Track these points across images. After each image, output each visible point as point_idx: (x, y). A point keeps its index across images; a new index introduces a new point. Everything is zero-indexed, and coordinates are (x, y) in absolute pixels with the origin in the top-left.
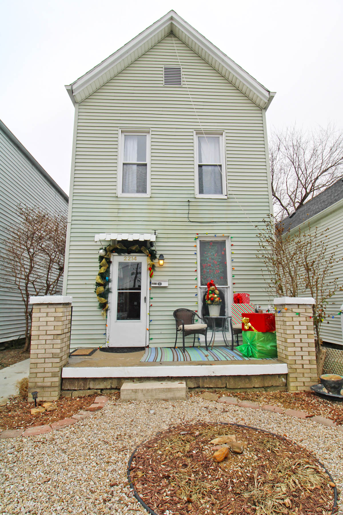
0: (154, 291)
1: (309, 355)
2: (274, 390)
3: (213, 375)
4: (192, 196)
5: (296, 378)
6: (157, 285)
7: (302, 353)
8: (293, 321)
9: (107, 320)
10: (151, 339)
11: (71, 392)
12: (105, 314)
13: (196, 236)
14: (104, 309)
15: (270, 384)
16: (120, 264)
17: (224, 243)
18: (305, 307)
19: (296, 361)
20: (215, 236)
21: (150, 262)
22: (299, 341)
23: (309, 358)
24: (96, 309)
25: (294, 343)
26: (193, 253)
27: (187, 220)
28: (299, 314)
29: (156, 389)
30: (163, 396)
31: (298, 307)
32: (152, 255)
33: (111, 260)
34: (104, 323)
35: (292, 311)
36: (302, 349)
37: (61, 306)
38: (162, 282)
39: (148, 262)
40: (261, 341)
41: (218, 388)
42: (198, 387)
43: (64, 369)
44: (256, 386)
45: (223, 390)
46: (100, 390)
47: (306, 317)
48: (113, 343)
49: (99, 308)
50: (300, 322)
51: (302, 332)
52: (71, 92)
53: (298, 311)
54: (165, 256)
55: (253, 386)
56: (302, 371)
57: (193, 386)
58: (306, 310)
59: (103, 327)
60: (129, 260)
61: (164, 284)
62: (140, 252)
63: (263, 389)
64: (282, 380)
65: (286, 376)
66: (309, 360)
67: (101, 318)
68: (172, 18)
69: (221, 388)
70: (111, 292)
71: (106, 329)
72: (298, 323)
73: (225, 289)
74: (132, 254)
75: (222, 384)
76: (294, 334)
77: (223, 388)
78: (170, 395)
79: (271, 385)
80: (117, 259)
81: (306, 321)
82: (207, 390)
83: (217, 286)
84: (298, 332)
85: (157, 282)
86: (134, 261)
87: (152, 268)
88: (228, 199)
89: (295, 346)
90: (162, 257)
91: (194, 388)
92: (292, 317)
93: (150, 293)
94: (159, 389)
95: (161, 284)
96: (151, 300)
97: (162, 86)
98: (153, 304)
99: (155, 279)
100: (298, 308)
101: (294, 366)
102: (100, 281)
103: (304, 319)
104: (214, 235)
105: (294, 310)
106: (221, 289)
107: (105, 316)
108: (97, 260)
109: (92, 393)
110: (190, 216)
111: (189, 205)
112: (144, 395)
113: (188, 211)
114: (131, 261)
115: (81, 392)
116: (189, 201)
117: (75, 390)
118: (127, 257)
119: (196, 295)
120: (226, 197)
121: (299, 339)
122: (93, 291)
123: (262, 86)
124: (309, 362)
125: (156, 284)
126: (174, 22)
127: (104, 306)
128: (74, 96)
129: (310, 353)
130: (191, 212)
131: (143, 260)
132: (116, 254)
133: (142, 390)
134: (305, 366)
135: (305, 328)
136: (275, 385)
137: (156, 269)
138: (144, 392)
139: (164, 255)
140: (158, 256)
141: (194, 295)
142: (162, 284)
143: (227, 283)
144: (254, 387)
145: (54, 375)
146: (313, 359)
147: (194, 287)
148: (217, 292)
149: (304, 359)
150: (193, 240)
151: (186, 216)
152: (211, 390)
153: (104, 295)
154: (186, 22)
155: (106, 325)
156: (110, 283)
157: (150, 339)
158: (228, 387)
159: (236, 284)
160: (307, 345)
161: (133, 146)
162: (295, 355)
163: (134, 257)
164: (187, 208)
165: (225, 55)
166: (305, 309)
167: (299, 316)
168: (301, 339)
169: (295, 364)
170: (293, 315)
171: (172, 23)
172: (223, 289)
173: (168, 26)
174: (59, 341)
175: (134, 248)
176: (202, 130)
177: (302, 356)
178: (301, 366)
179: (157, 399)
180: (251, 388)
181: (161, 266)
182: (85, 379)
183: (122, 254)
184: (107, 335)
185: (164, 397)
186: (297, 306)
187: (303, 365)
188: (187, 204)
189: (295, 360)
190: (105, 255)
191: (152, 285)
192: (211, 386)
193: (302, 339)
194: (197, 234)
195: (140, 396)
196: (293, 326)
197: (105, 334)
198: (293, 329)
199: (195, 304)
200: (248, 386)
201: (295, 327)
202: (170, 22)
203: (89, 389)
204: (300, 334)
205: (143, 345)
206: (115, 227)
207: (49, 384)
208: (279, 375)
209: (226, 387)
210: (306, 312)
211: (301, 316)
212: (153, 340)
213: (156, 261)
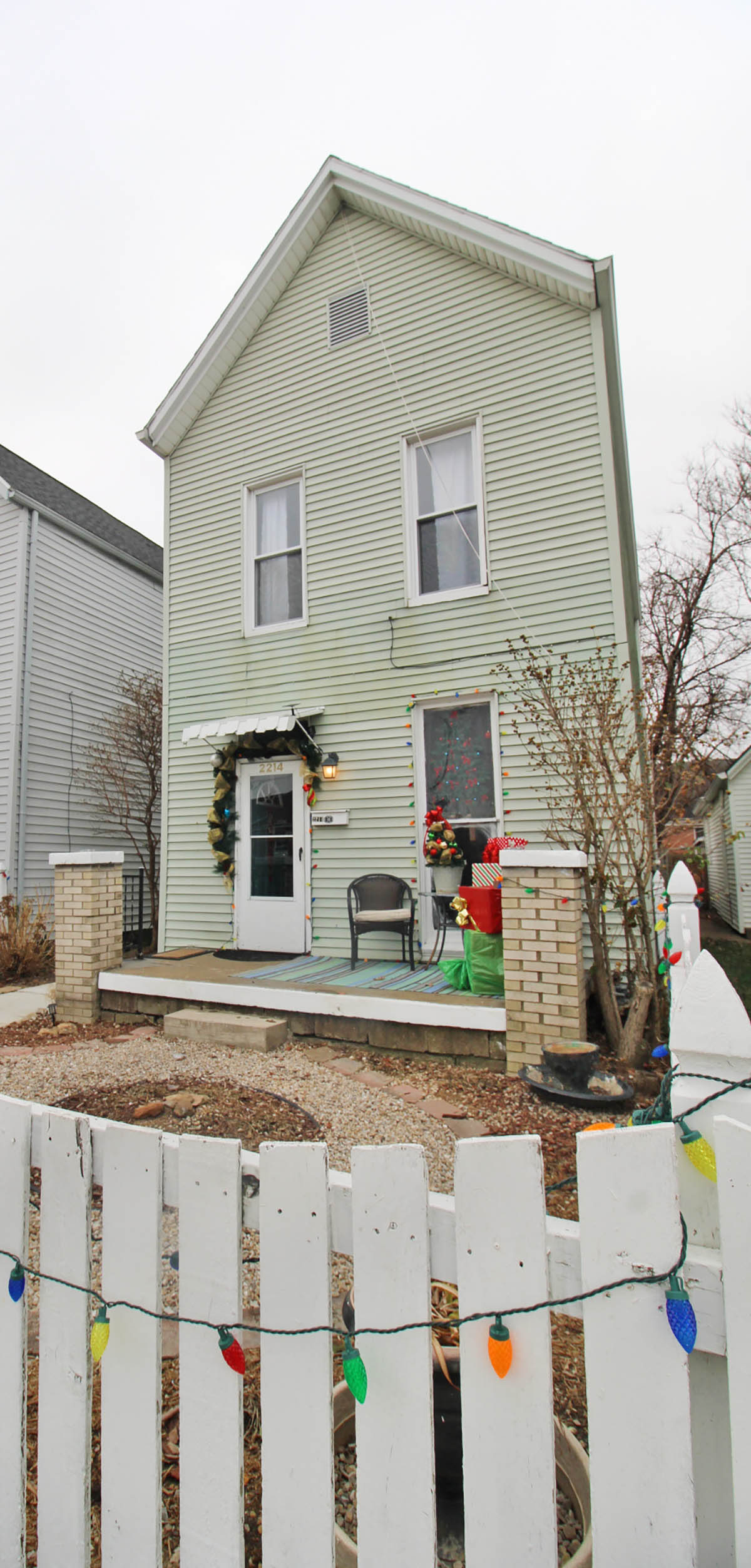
0: (318, 835)
1: (559, 993)
2: (477, 1065)
3: (338, 1014)
4: (400, 604)
5: (523, 1043)
6: (323, 823)
7: (540, 988)
8: (519, 907)
9: (233, 895)
10: (317, 938)
11: (113, 1014)
12: (230, 884)
13: (410, 702)
14: (228, 874)
15: (466, 1050)
16: (253, 779)
17: (485, 709)
18: (553, 874)
19: (525, 1004)
20: (457, 695)
21: (308, 772)
22: (535, 958)
23: (559, 1000)
24: (210, 873)
25: (521, 962)
26: (403, 743)
27: (388, 665)
28: (536, 891)
29: (216, 1024)
30: (227, 1038)
31: (536, 873)
32: (313, 759)
33: (238, 774)
34: (228, 900)
35: (518, 884)
36: (540, 978)
37: (90, 869)
38: (332, 815)
39: (304, 772)
40: (483, 954)
41: (351, 1042)
42: (313, 1035)
43: (101, 974)
44: (432, 1050)
45: (362, 1047)
46: (152, 1018)
47: (556, 900)
48: (246, 942)
49: (216, 872)
50: (538, 911)
51: (544, 936)
52: (148, 441)
53: (533, 883)
54: (341, 757)
55: (425, 1049)
56: (540, 1029)
57: (302, 1032)
58: (555, 882)
59: (227, 910)
60: (269, 770)
61: (338, 820)
62: (287, 752)
63: (450, 1059)
64: (497, 1046)
65: (501, 1035)
66: (560, 1006)
67: (223, 891)
68: (332, 176)
69: (355, 1042)
70: (238, 839)
71: (232, 914)
72: (533, 914)
73: (492, 826)
74: (275, 758)
75: (359, 1036)
76: (521, 941)
77: (360, 1043)
78: (239, 1039)
79: (468, 1053)
80: (247, 771)
81: (556, 908)
82: (330, 1044)
83: (450, 821)
84: (533, 936)
85: (324, 816)
86: (278, 772)
87: (314, 784)
88: (492, 594)
89: (521, 969)
90: (334, 759)
91: (305, 1035)
92: (519, 899)
93: (312, 840)
94: (221, 1024)
95: (331, 820)
96: (315, 856)
97: (325, 351)
98: (320, 864)
99: (321, 810)
100: (536, 876)
101: (518, 1016)
102: (214, 818)
103: (551, 904)
104: (453, 693)
105: (522, 882)
106: (482, 826)
107: (230, 888)
108: (211, 776)
109: (141, 1021)
110: (395, 654)
111: (392, 629)
112: (199, 1031)
113: (390, 642)
114: (273, 773)
115: (127, 1015)
116: (390, 619)
117: (118, 1012)
118: (266, 764)
119: (413, 842)
120: (485, 591)
121: (535, 954)
122: (206, 838)
123: (570, 254)
124: (560, 1010)
125: (321, 819)
126: (339, 184)
127: (225, 867)
128: (156, 446)
129: (563, 988)
130: (396, 644)
131: (295, 769)
132: (245, 760)
133: (196, 1023)
134: (547, 1020)
135: (552, 926)
136: (477, 1053)
137: (323, 787)
138: (199, 1027)
139: (339, 755)
140: (325, 757)
141: (407, 844)
142: (334, 819)
143: (494, 812)
144: (427, 1052)
145: (86, 983)
146: (570, 1003)
147: (407, 823)
148: (449, 834)
149: (544, 1001)
150: (403, 712)
151: (387, 655)
152: (337, 1044)
153: (225, 843)
154: (362, 171)
155: (232, 905)
156: (236, 822)
157: (314, 938)
158: (371, 1043)
159: (512, 814)
160: (555, 968)
161: (276, 515)
162: (522, 989)
163: (278, 764)
164: (388, 636)
165: (463, 211)
166: (555, 879)
167: (537, 897)
168: (539, 953)
169: (522, 1010)
170: (522, 893)
171: (335, 188)
172: (486, 825)
173: (326, 198)
174: (89, 928)
175: (276, 744)
176: (416, 430)
177: (541, 994)
178: (536, 1018)
179: (217, 1042)
180: (421, 1053)
181: (332, 780)
182: (131, 996)
183: (257, 760)
184: (235, 925)
185: (230, 1041)
186: (532, 873)
187: (541, 1015)
188: (388, 626)
189: (522, 1002)
190: (221, 765)
191: (314, 823)
192: (336, 1037)
193: (542, 954)
194: (414, 696)
195: (192, 1031)
196: (520, 919)
197: (231, 923)
198: (520, 927)
199: (409, 864)
200: (413, 1046)
201: (525, 924)
202: (330, 187)
203: (138, 1013)
204: (538, 939)
205: (300, 949)
206: (243, 703)
207: (79, 996)
208: (490, 1034)
209: (367, 1042)
210: (555, 887)
211: (541, 895)
212: (320, 940)
213: (319, 769)
